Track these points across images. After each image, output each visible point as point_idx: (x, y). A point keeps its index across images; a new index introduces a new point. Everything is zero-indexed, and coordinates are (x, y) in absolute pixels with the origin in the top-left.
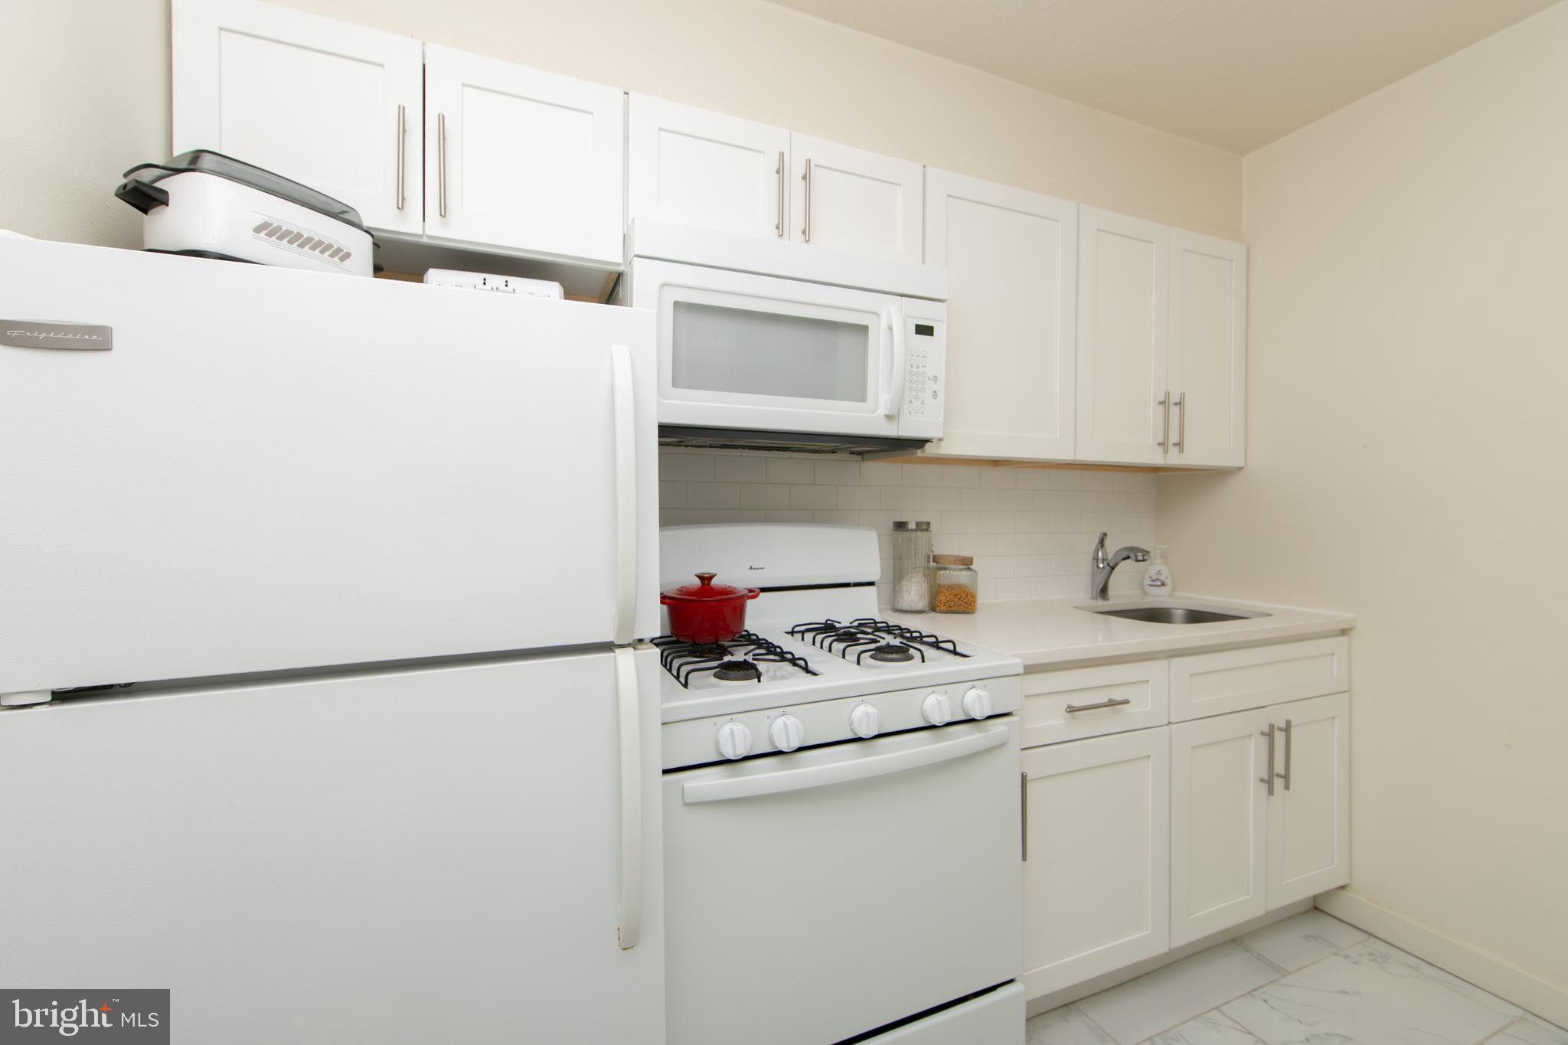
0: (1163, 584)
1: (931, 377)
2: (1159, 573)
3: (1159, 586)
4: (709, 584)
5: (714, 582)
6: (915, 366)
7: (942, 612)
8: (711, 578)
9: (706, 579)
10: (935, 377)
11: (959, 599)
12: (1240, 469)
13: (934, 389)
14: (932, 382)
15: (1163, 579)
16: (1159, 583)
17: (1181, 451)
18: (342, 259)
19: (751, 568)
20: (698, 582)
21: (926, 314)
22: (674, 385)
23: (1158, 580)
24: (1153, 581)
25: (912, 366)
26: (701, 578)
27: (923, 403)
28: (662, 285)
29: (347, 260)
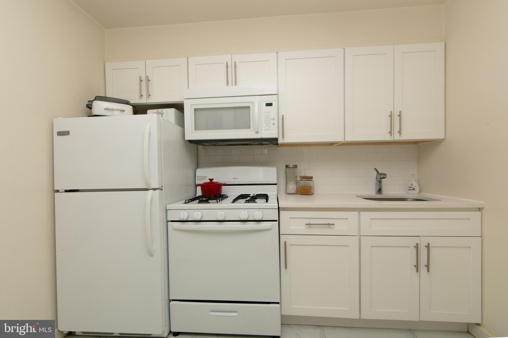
0: (414, 189)
1: (272, 119)
2: (412, 184)
3: (412, 190)
5: (213, 181)
6: (266, 116)
7: (300, 194)
8: (212, 179)
9: (211, 180)
10: (274, 118)
11: (305, 190)
12: (444, 139)
13: (274, 122)
14: (273, 120)
15: (414, 187)
16: (412, 189)
17: (400, 134)
18: (123, 112)
19: (234, 178)
20: (209, 181)
21: (269, 100)
22: (195, 130)
23: (411, 187)
24: (409, 188)
25: (265, 116)
26: (210, 179)
27: (269, 127)
28: (191, 105)
29: (124, 112)
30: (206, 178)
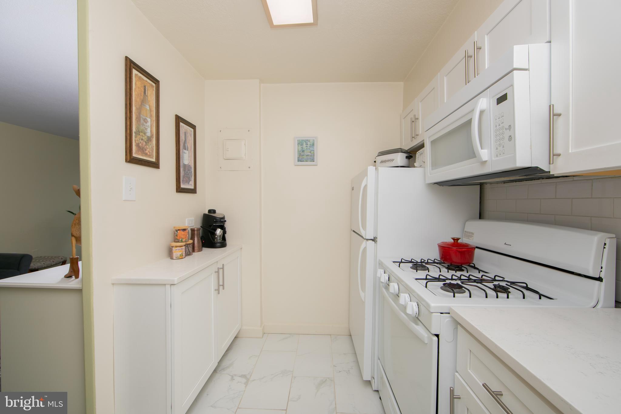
1: (507, 127)
4: (457, 242)
5: (459, 241)
6: (498, 125)
8: (458, 239)
10: (510, 126)
13: (510, 135)
14: (508, 130)
18: (392, 161)
19: (505, 244)
26: (454, 239)
27: (503, 146)
28: (429, 137)
29: (394, 161)
30: (473, 235)
